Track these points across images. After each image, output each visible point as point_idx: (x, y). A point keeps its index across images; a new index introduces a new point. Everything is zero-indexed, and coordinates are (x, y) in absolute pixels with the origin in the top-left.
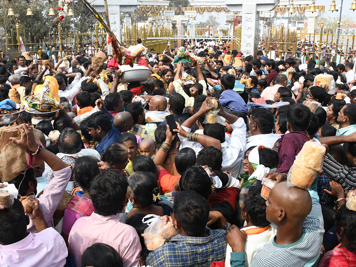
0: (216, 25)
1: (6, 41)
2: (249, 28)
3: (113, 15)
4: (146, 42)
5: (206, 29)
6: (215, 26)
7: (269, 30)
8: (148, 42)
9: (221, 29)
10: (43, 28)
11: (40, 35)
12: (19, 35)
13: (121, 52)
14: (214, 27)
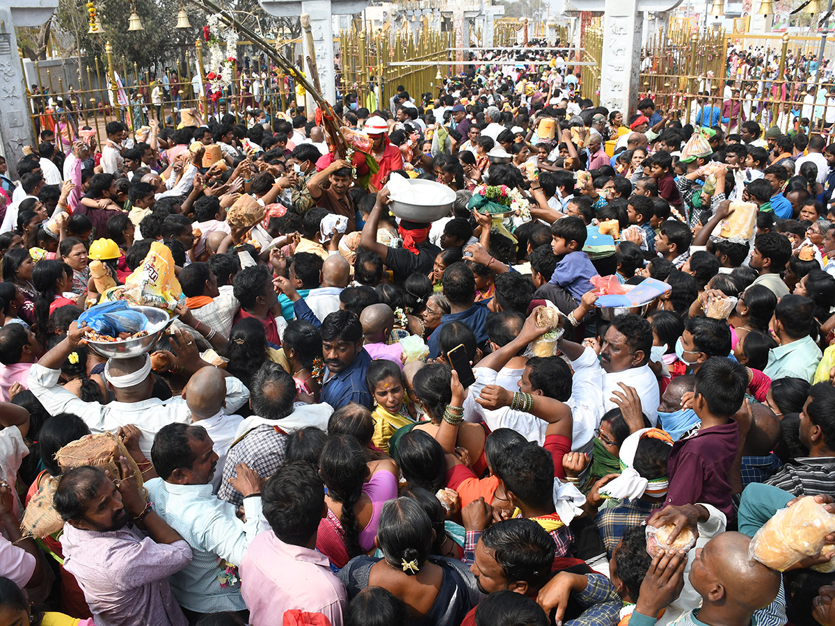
0: (540, 9)
1: (80, 65)
2: (619, 50)
3: (317, 22)
4: (388, 72)
5: (518, 23)
6: (538, 11)
7: (661, 31)
8: (392, 71)
9: (553, 23)
10: (156, 32)
11: (153, 48)
12: (113, 70)
13: (343, 139)
14: (536, 12)
